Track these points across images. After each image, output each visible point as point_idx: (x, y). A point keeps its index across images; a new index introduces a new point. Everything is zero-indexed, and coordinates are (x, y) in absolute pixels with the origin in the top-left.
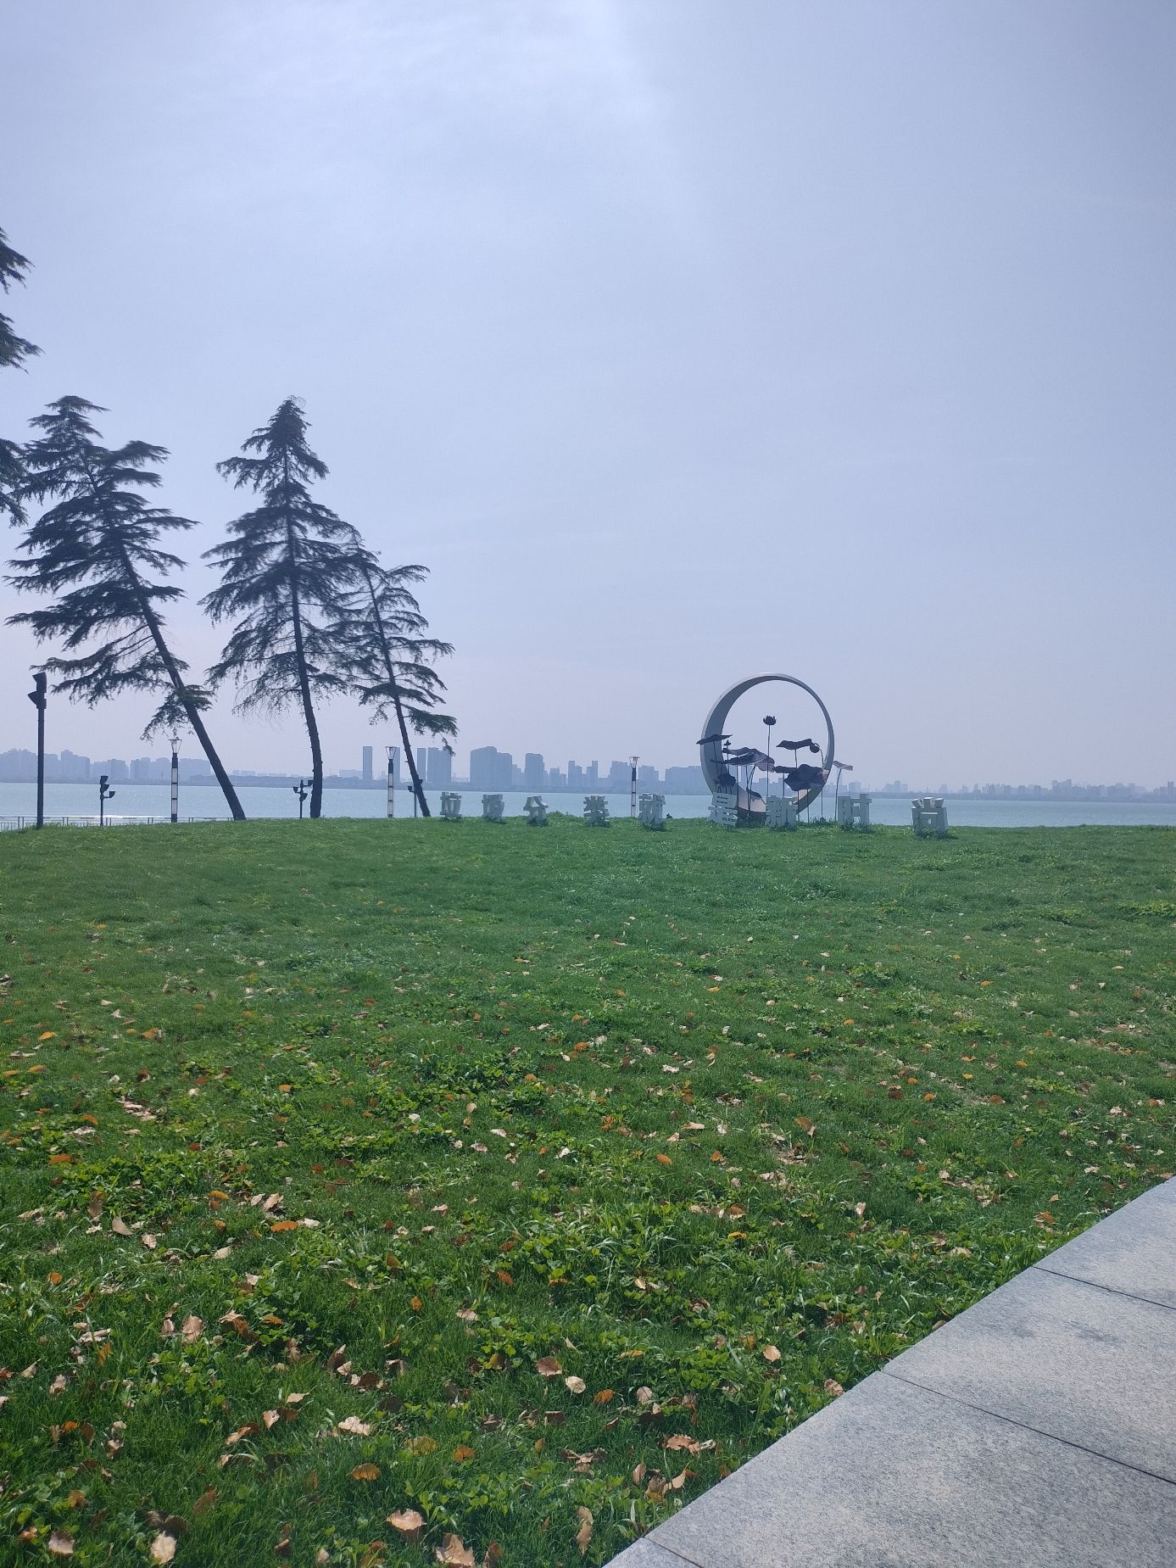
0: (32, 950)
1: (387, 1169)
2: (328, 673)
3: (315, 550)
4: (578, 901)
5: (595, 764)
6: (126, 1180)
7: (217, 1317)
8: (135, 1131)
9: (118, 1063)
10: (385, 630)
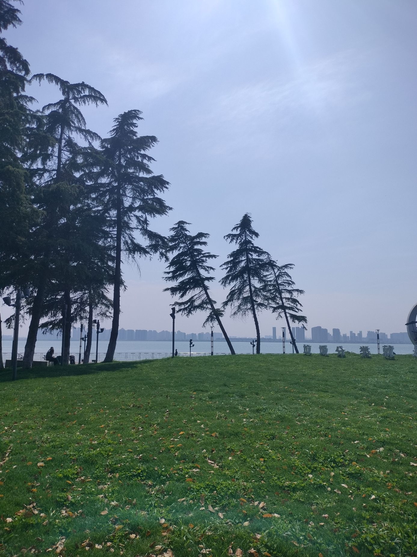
0: (175, 401)
1: (303, 497)
2: (261, 302)
3: (255, 261)
4: (363, 389)
5: (361, 332)
6: (212, 491)
7: (247, 550)
8: (212, 472)
9: (205, 445)
10: (280, 287)
